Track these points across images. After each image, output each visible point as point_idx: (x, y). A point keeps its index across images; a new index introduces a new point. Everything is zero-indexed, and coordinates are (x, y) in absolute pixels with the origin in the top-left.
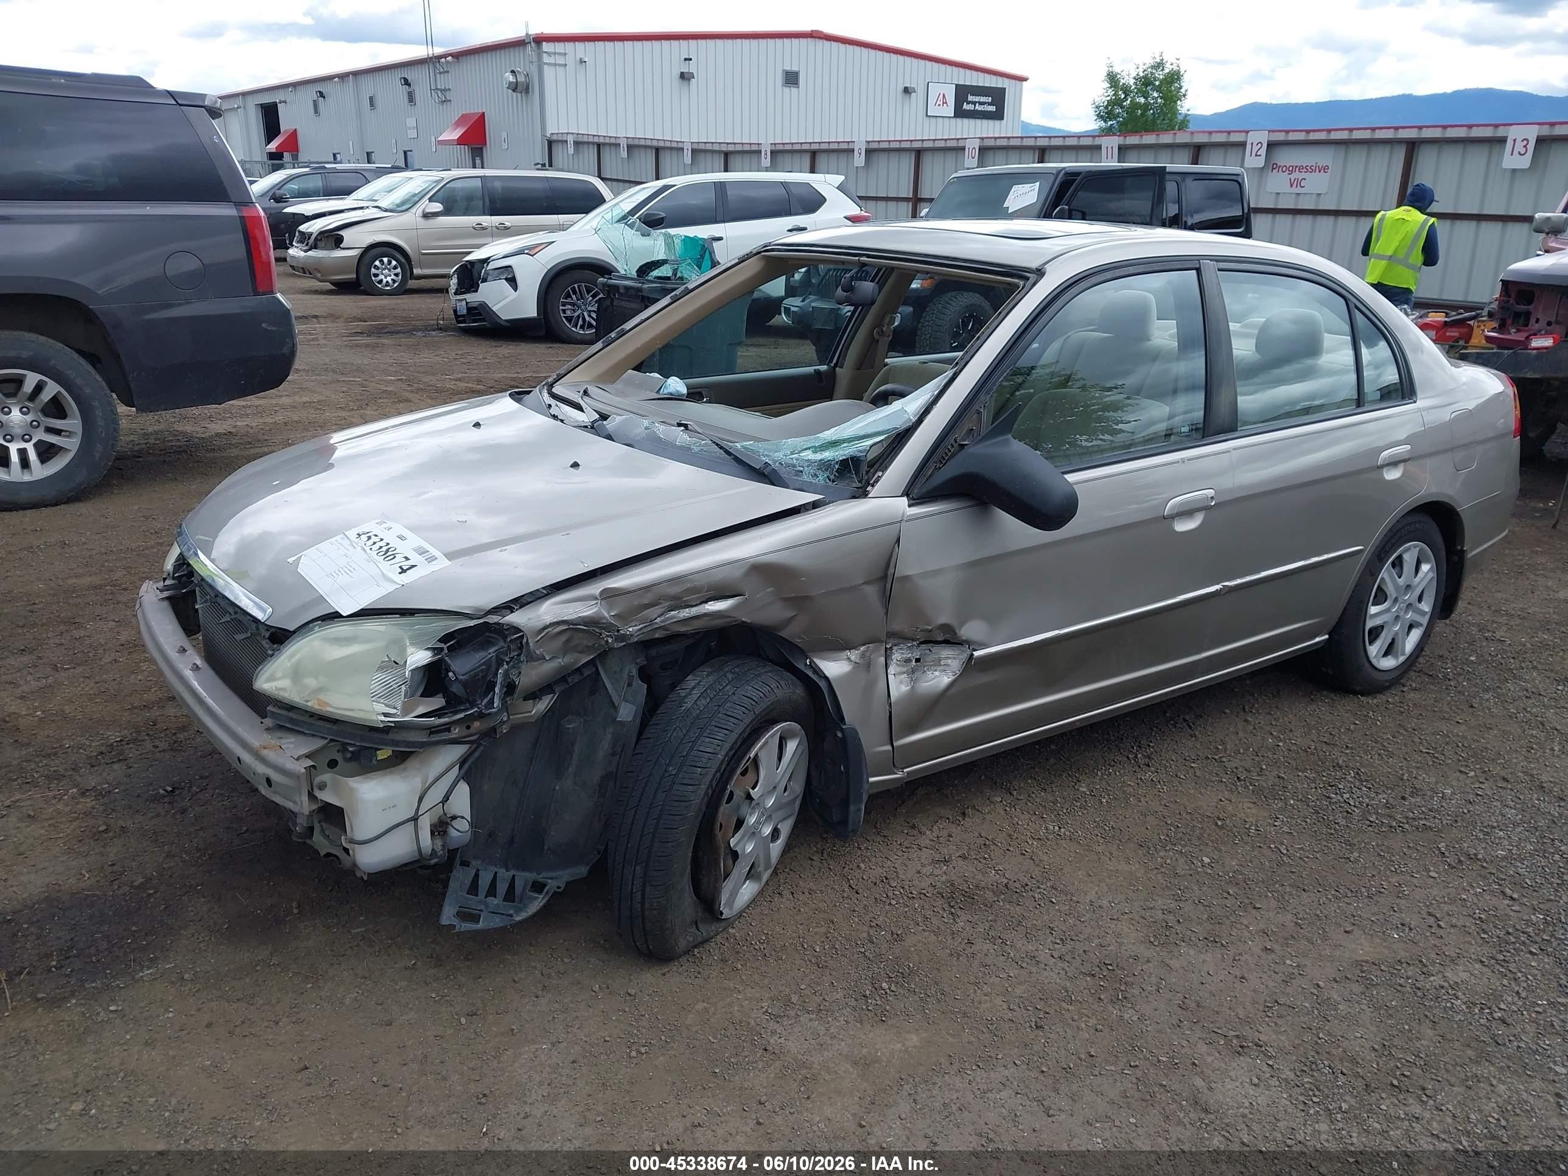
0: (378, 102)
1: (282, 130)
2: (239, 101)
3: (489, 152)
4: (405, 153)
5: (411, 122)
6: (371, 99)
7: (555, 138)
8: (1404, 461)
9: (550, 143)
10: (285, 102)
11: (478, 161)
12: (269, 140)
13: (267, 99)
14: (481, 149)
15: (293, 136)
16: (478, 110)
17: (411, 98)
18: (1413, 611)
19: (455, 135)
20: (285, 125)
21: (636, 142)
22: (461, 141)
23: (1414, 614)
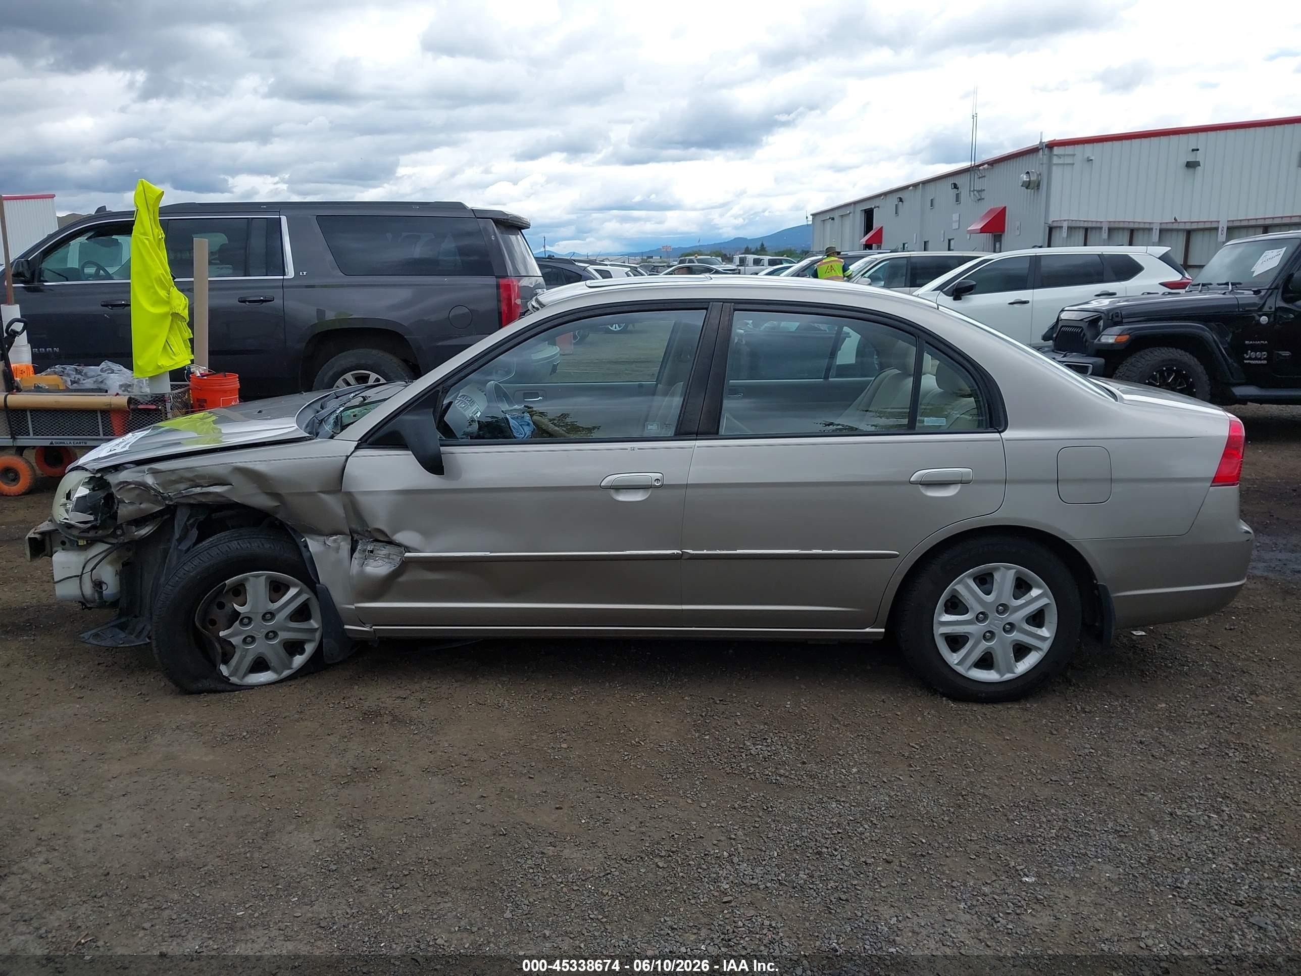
0: (936, 203)
1: (874, 228)
2: (851, 209)
3: (1007, 237)
4: (949, 240)
5: (955, 217)
6: (932, 200)
7: (1055, 224)
8: (961, 482)
9: (1051, 229)
10: (878, 207)
11: (998, 245)
12: (866, 233)
13: (867, 206)
14: (1001, 235)
15: (880, 231)
16: (999, 205)
17: (958, 197)
18: (1018, 631)
19: (979, 226)
20: (876, 225)
21: (1117, 225)
22: (983, 230)
23: (1018, 634)
